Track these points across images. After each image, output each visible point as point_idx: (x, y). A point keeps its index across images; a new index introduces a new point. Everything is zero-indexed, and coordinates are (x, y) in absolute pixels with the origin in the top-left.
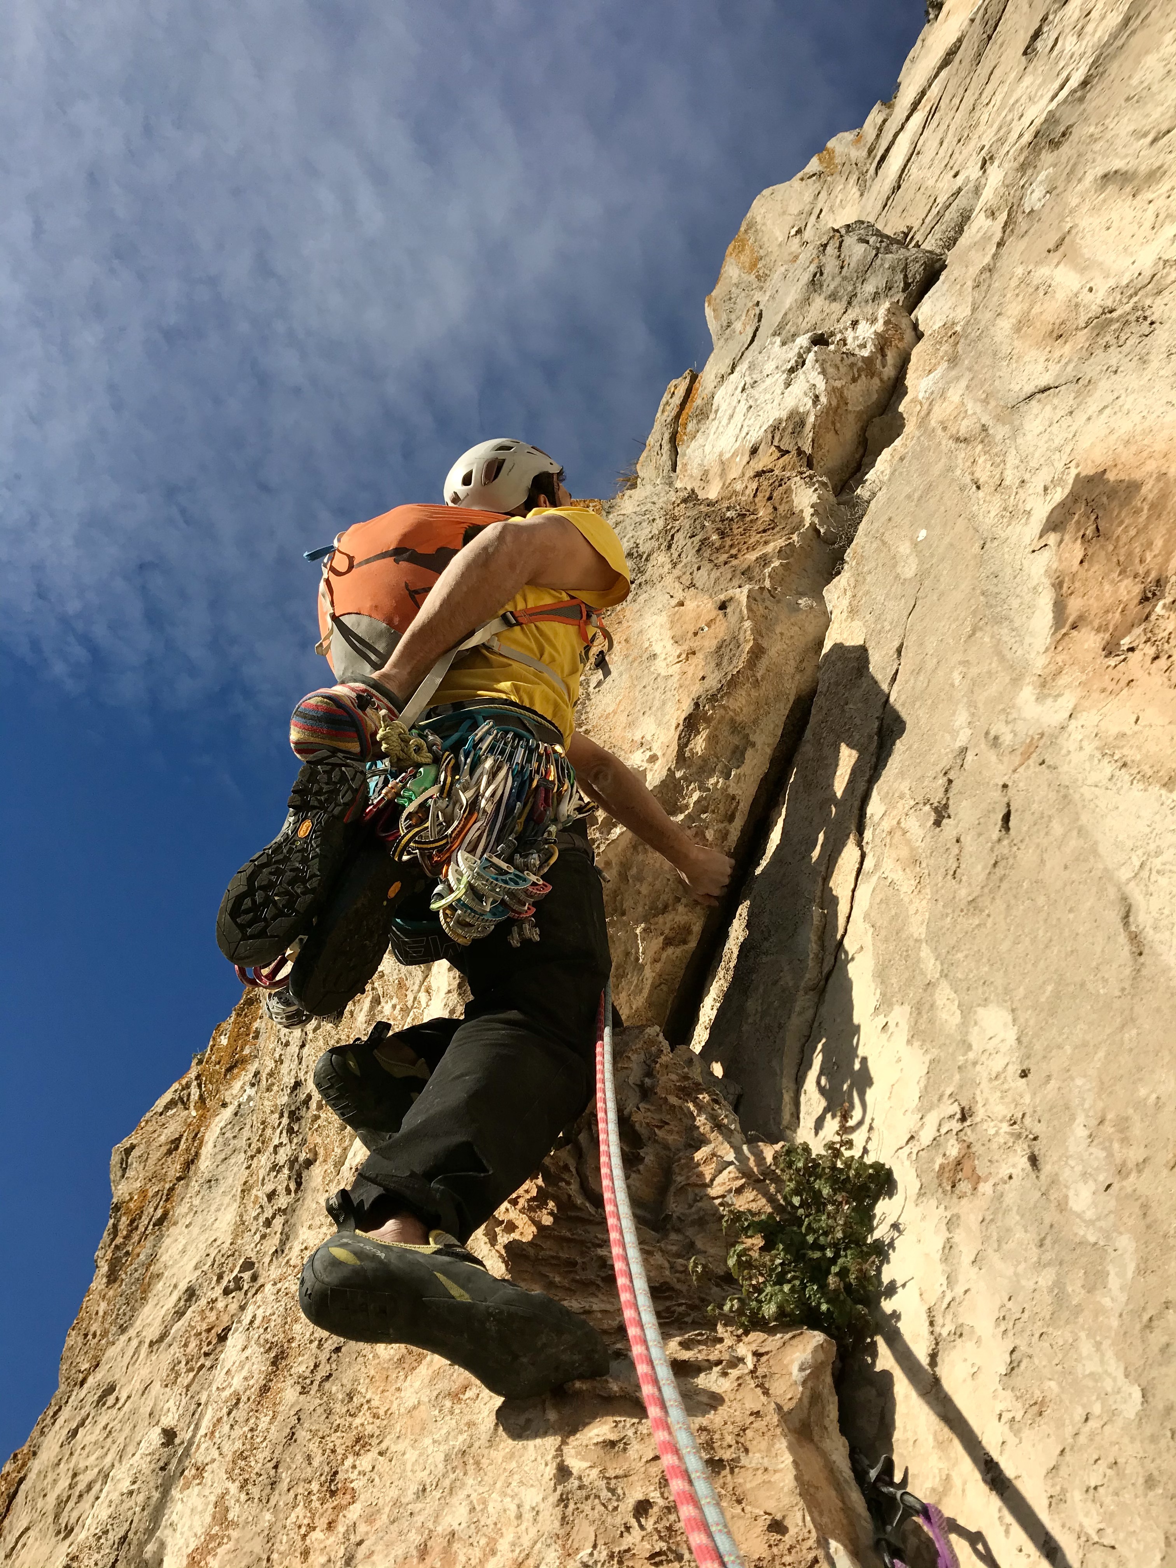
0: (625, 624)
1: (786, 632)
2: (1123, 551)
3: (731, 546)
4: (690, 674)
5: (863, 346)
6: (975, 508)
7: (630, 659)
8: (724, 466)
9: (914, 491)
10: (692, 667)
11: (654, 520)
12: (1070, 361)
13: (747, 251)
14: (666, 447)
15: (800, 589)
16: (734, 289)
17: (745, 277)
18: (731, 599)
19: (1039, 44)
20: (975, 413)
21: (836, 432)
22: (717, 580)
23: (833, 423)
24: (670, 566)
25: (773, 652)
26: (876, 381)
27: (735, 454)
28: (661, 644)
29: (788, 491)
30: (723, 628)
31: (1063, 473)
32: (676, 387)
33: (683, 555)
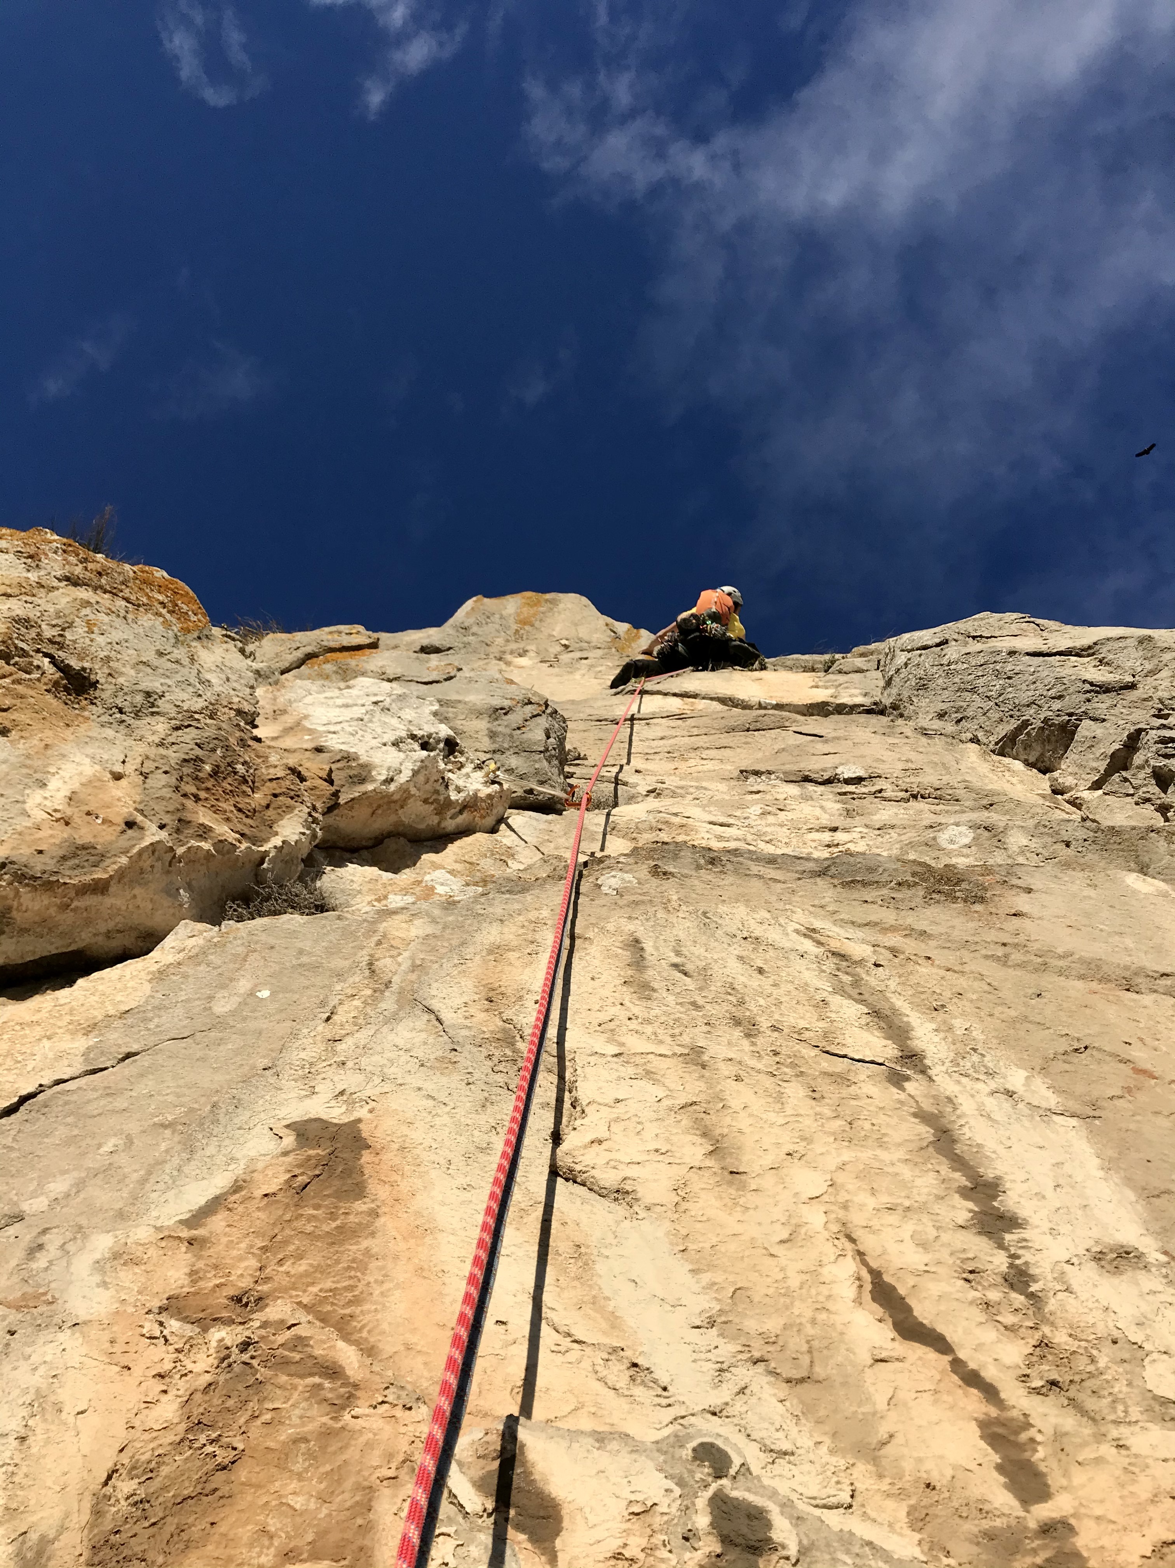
0: (68, 733)
1: (139, 899)
2: (288, 1232)
3: (207, 789)
4: (41, 834)
5: (459, 790)
6: (305, 1031)
7: (28, 762)
8: (295, 728)
9: (309, 954)
10: (50, 832)
11: (200, 696)
12: (469, 1028)
13: (532, 611)
14: (299, 654)
15: (194, 883)
16: (497, 616)
17: (511, 621)
18: (142, 828)
19: (752, 779)
20: (400, 965)
21: (373, 813)
22: (162, 798)
23: (379, 806)
24: (157, 740)
25: (108, 901)
26: (435, 820)
27: (311, 731)
28: (59, 784)
29: (290, 809)
30: (109, 838)
31: (361, 1100)
32: (358, 633)
33: (175, 747)
